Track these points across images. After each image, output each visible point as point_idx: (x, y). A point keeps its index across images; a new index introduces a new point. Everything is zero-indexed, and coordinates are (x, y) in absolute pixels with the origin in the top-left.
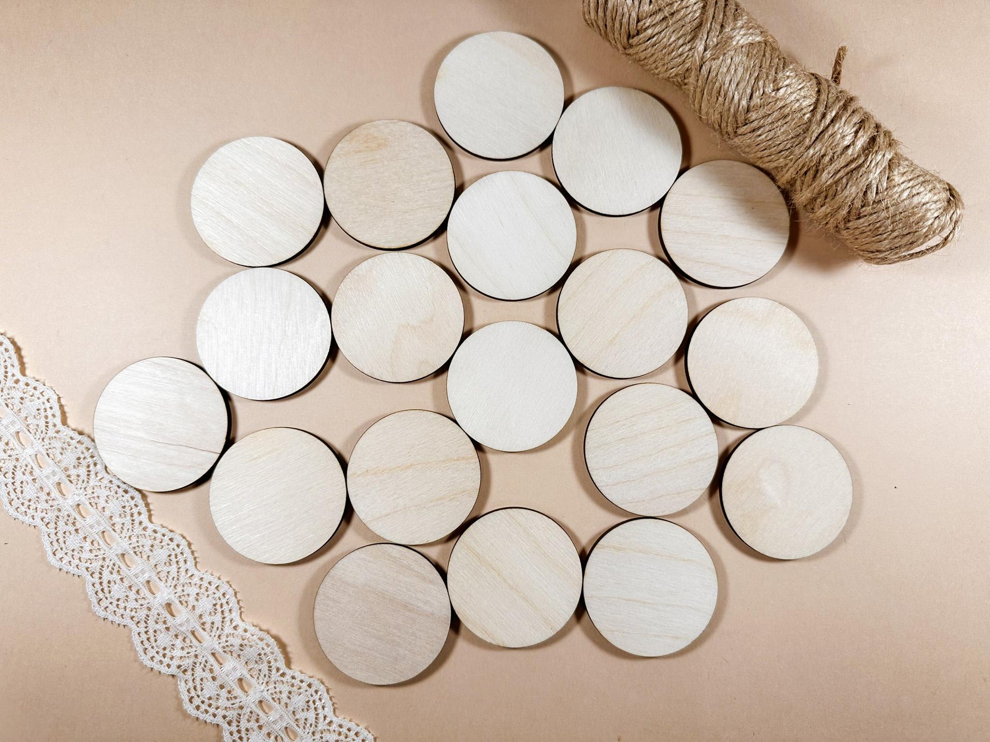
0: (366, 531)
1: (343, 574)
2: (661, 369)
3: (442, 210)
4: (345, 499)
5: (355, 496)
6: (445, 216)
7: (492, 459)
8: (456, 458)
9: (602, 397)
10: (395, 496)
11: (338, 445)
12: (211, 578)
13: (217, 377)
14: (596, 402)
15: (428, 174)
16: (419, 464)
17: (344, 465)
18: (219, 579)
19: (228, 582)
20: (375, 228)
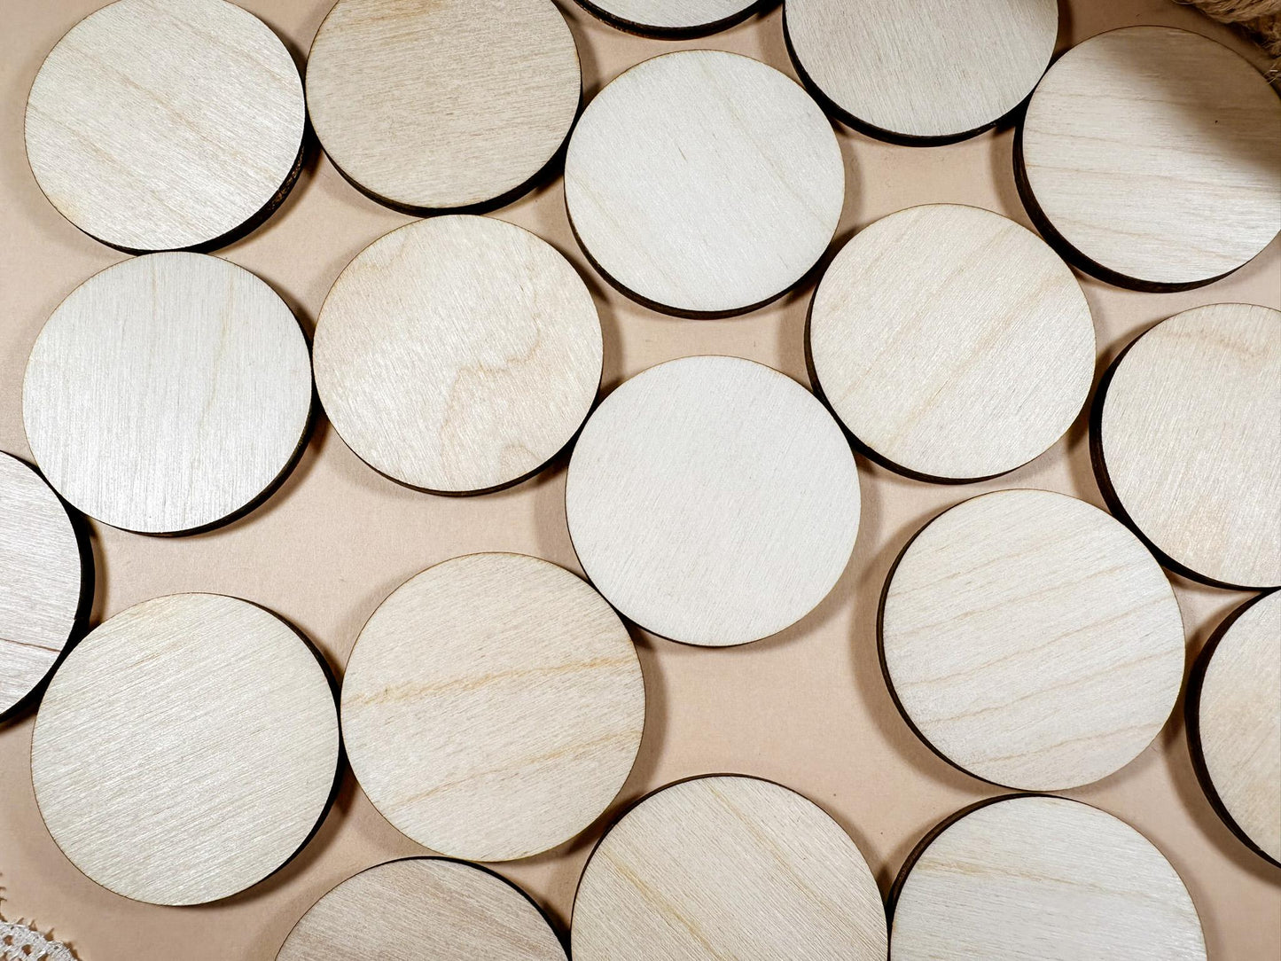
0: (384, 830)
1: (330, 928)
2: (1041, 462)
3: (554, 130)
4: (336, 755)
5: (360, 747)
6: (560, 141)
7: (669, 662)
8: (587, 660)
9: (914, 524)
10: (449, 749)
11: (324, 633)
12: (29, 937)
13: (63, 483)
14: (899, 535)
15: (525, 58)
16: (504, 674)
17: (334, 676)
18: (49, 937)
19: (69, 946)
20: (410, 167)
